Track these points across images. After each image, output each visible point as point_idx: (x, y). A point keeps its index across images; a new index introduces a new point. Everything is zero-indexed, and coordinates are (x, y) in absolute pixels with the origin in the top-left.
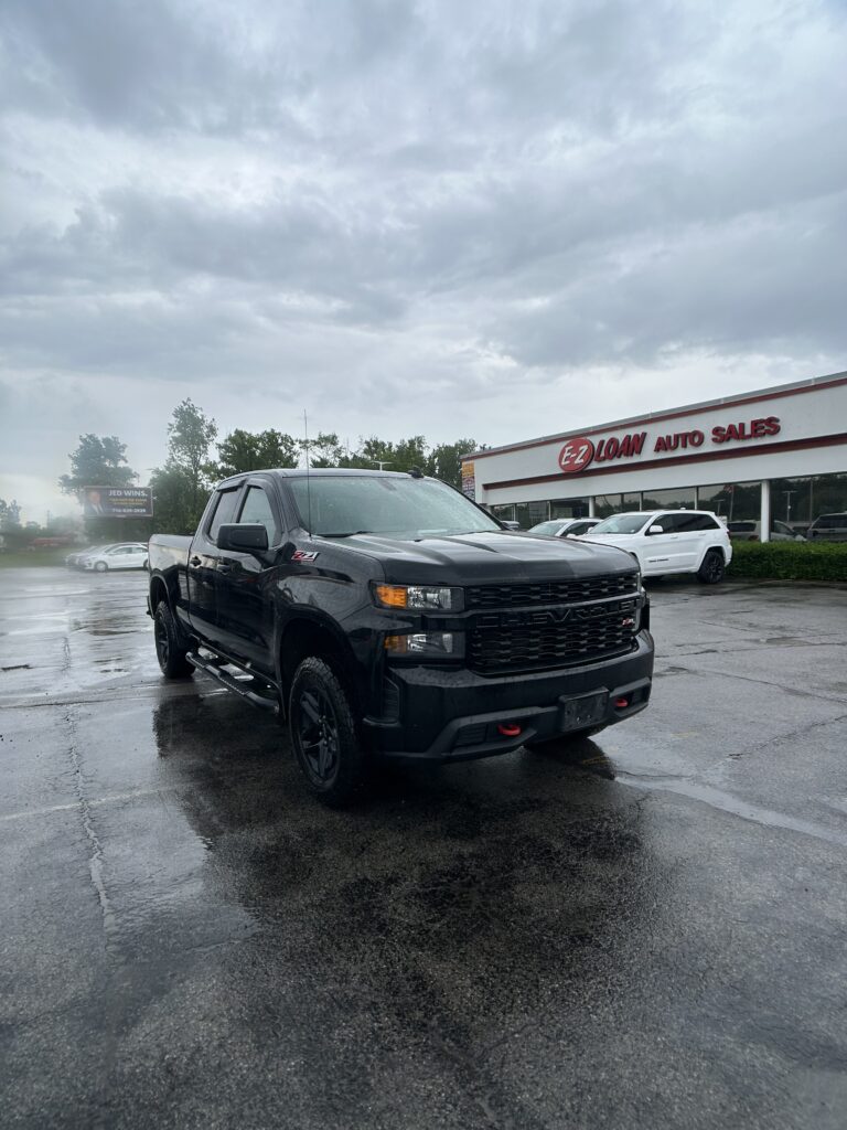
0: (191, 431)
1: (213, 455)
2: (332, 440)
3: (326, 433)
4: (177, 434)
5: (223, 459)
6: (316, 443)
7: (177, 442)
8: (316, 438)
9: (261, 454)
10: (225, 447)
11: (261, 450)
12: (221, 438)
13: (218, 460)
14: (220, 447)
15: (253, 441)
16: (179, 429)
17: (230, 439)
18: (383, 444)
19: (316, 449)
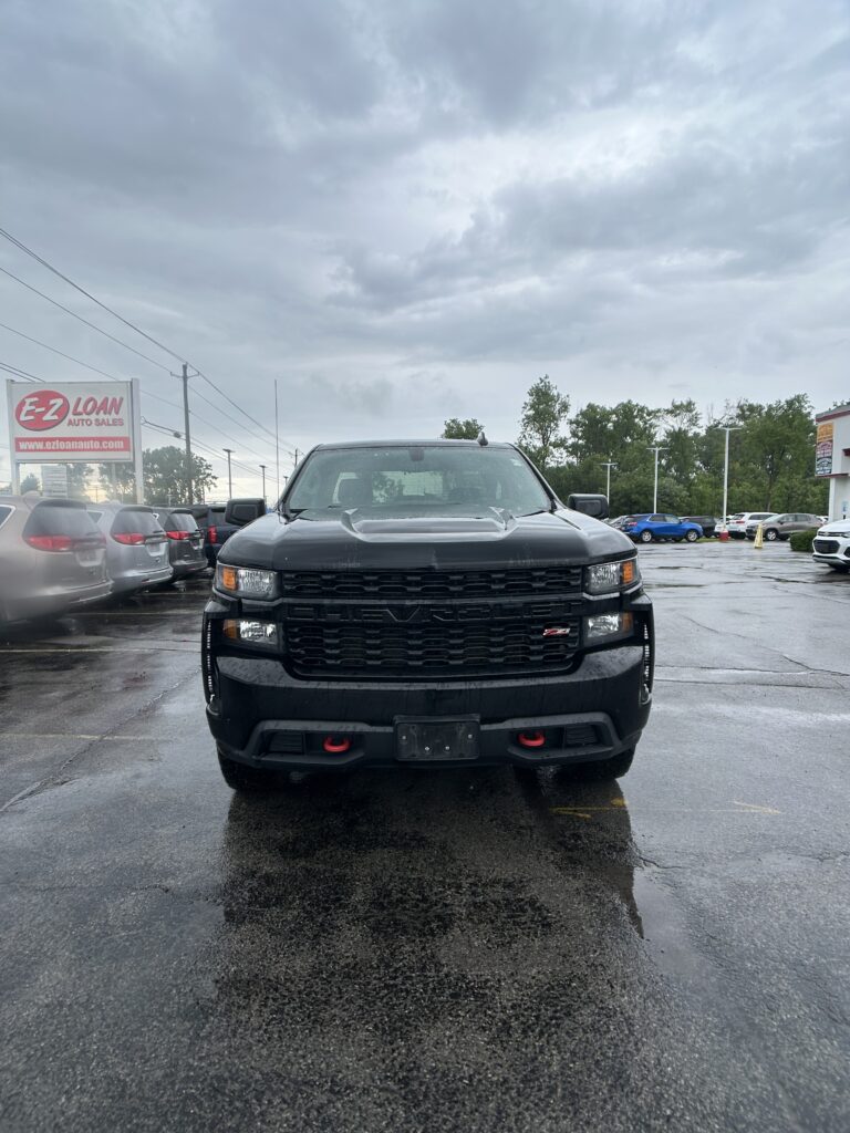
0: (543, 408)
1: (563, 430)
2: (689, 407)
3: (681, 399)
4: (532, 412)
5: (574, 434)
6: (669, 412)
7: (529, 420)
8: (670, 407)
9: (614, 426)
10: (577, 422)
11: (614, 422)
12: (572, 414)
13: (569, 435)
14: (571, 423)
15: (606, 415)
16: (532, 407)
17: (583, 414)
18: (761, 407)
19: (669, 418)
